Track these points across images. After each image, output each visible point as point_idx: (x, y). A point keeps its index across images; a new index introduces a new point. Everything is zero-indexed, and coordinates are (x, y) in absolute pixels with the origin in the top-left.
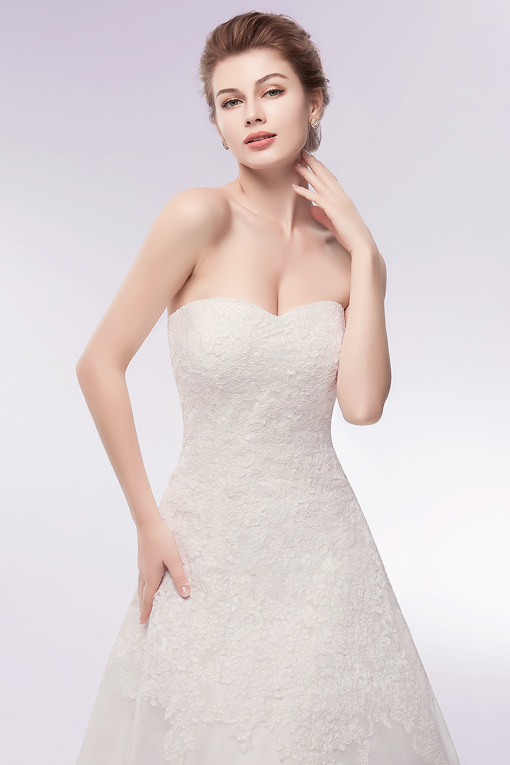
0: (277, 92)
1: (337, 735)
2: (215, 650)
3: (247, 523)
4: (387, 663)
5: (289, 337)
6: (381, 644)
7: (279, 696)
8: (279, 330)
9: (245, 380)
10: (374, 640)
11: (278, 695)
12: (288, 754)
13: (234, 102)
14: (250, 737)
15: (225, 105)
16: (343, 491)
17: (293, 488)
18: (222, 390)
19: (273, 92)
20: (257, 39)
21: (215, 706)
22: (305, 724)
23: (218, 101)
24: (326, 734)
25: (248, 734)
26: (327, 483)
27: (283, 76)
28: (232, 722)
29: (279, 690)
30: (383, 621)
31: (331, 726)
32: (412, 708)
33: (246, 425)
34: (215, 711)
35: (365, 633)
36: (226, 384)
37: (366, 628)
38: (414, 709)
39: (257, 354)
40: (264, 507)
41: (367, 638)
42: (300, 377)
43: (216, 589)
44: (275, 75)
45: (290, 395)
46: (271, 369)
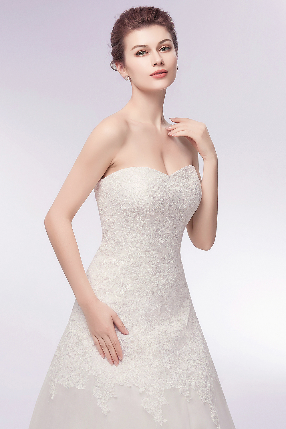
13: (142, 53)
19: (165, 49)
27: (170, 41)
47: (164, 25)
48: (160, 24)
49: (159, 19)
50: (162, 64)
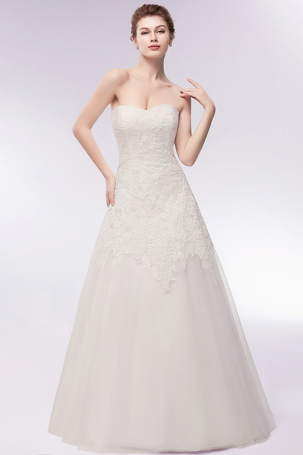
1: (173, 256)
2: (129, 227)
3: (141, 182)
4: (194, 232)
5: (150, 116)
6: (192, 226)
8: (146, 115)
9: (137, 130)
10: (190, 224)
11: (150, 242)
12: (154, 263)
13: (146, 33)
14: (141, 258)
15: (143, 34)
16: (177, 173)
17: (157, 170)
18: (128, 134)
19: (160, 32)
21: (129, 248)
22: (160, 252)
23: (139, 32)
24: (169, 255)
25: (140, 257)
26: (170, 169)
27: (165, 26)
28: (134, 253)
29: (151, 240)
30: (194, 218)
31: (171, 252)
32: (202, 250)
33: (139, 147)
34: (129, 249)
35: (186, 221)
36: (130, 132)
37: (187, 219)
38: (203, 250)
39: (139, 122)
40: (147, 177)
41: (187, 223)
42: (156, 130)
43: (129, 206)
45: (153, 136)
46: (146, 127)
50: (156, 41)
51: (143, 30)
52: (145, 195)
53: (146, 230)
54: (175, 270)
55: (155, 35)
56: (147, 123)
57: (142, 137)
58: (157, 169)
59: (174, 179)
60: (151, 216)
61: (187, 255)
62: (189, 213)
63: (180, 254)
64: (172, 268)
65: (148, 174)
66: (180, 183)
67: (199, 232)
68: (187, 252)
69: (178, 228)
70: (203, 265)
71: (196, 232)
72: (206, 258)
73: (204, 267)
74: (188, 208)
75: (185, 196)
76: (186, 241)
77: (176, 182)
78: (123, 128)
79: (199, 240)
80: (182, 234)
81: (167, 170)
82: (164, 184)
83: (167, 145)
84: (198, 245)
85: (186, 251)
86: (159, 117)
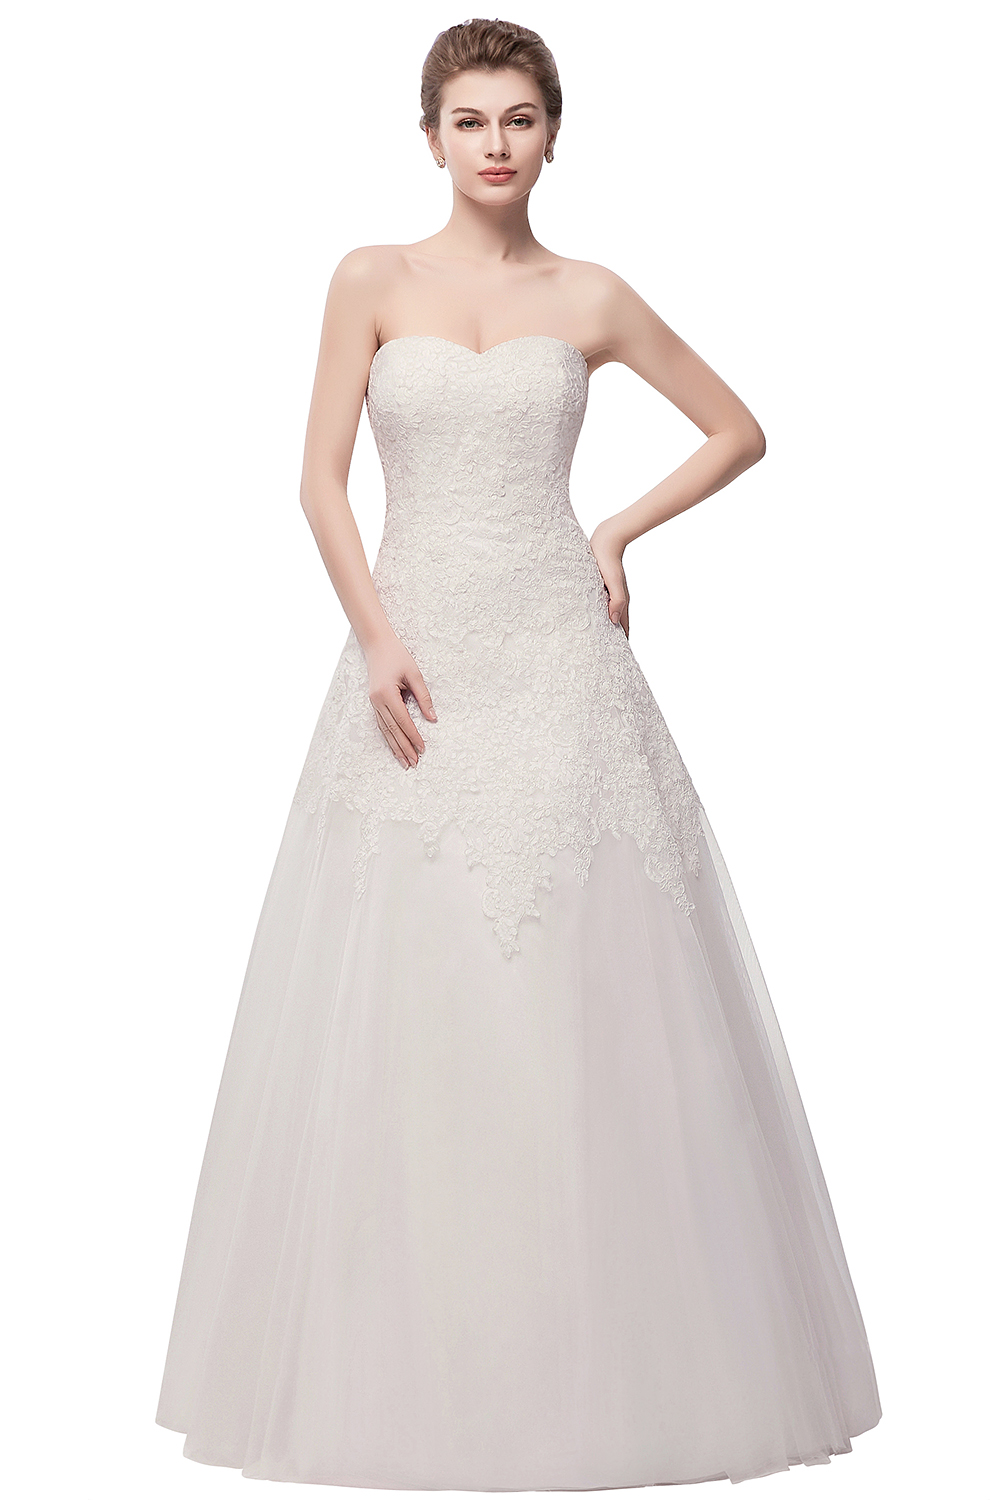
0: (526, 122)
1: (546, 836)
3: (452, 588)
4: (624, 765)
5: (490, 373)
6: (618, 743)
7: (474, 790)
9: (443, 417)
10: (610, 737)
12: (478, 860)
13: (470, 124)
14: (439, 838)
15: (461, 124)
16: (576, 566)
17: (508, 550)
19: (518, 122)
20: (513, 58)
22: (502, 821)
23: (447, 118)
24: (531, 834)
25: (437, 835)
26: (553, 551)
27: (534, 107)
29: (477, 783)
30: (624, 718)
31: (539, 824)
32: (649, 820)
34: (406, 809)
35: (598, 728)
36: (423, 421)
37: (600, 722)
38: (651, 822)
41: (601, 734)
44: (527, 105)
45: (499, 437)
47: (527, 70)
48: (518, 66)
49: (520, 56)
50: (504, 156)
51: (461, 115)
52: (466, 631)
53: (461, 751)
54: (546, 883)
55: (503, 136)
56: (478, 392)
57: (462, 439)
58: (508, 546)
59: (564, 584)
60: (484, 705)
61: (597, 833)
62: (608, 700)
63: (570, 829)
64: (537, 874)
65: (476, 562)
66: (586, 601)
67: (641, 764)
68: (597, 823)
69: (570, 749)
70: (647, 871)
71: (630, 764)
72: (659, 849)
73: (652, 878)
74: (605, 685)
75: (597, 646)
76: (596, 790)
77: (570, 596)
78: (399, 406)
79: (640, 789)
80: (583, 767)
81: (542, 554)
82: (531, 597)
83: (545, 468)
84: (636, 805)
85: (593, 821)
86: (518, 373)
